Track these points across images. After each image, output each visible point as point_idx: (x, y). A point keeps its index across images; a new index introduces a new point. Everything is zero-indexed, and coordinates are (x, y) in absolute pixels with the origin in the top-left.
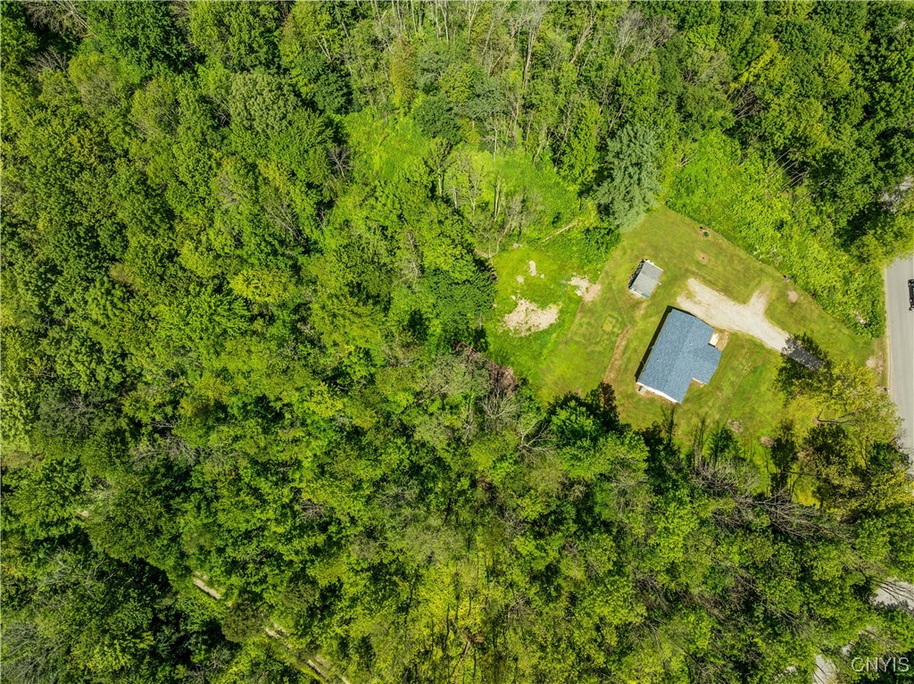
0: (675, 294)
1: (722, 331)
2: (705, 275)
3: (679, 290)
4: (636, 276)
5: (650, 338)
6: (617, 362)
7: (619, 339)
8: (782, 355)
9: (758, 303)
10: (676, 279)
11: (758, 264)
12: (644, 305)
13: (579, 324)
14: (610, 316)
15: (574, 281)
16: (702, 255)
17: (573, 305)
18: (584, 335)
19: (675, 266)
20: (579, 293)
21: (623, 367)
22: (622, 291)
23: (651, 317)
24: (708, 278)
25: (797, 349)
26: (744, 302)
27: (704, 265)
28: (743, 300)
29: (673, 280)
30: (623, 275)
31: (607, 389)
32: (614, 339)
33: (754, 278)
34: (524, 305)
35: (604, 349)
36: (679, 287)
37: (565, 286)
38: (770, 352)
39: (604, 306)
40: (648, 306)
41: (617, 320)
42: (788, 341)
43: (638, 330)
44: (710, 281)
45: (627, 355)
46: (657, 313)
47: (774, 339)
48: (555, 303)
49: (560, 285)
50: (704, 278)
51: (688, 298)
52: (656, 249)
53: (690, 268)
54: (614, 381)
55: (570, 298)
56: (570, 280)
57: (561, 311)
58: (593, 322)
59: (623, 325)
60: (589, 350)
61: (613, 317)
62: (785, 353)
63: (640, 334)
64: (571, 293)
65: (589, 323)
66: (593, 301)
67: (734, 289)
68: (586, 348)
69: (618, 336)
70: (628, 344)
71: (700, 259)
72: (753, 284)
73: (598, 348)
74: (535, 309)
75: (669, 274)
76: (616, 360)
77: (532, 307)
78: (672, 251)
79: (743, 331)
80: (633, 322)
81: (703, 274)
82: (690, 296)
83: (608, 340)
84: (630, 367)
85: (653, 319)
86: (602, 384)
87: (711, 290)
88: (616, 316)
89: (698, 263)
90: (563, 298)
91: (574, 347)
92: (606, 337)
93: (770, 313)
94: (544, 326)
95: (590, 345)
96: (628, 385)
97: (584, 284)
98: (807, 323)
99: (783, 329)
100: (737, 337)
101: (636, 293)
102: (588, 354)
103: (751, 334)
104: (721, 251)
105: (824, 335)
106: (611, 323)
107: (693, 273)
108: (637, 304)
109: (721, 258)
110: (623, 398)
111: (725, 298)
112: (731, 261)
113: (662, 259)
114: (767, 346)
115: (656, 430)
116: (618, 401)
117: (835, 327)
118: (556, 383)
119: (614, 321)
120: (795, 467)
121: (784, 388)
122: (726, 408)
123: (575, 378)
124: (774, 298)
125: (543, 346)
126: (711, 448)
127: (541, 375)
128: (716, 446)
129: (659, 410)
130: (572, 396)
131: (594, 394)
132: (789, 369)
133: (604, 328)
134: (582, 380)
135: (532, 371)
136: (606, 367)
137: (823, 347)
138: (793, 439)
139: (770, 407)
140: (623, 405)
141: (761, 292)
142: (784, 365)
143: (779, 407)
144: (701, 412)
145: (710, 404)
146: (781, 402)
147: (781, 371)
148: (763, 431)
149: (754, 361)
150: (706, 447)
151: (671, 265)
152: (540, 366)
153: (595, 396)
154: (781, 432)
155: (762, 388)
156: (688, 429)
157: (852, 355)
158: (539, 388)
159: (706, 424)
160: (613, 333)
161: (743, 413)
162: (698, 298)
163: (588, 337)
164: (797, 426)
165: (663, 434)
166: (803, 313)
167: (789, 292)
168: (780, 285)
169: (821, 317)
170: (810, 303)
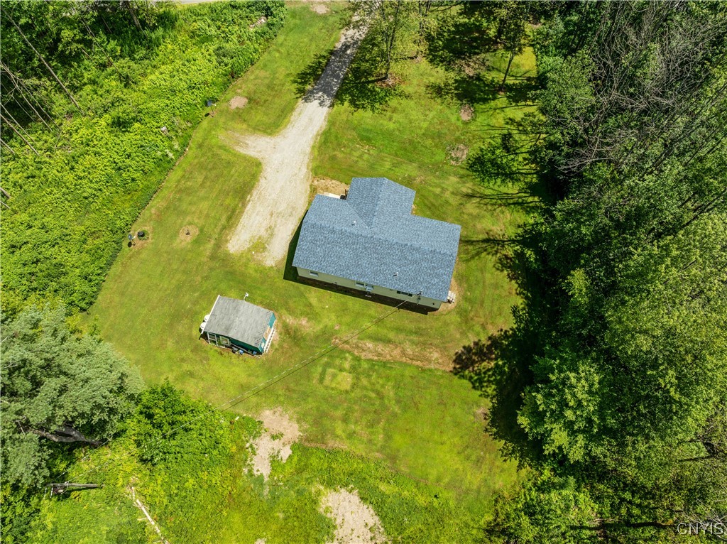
0: (263, 271)
1: (314, 190)
2: (219, 227)
3: (252, 265)
4: (235, 345)
5: (352, 302)
6: (409, 351)
7: (363, 355)
8: (332, 106)
10: (232, 273)
11: (191, 152)
12: (290, 320)
13: (349, 441)
14: (321, 380)
15: (262, 467)
16: (182, 236)
17: (314, 461)
18: (371, 425)
19: (206, 278)
20: (286, 453)
21: (415, 338)
22: (269, 368)
23: (310, 305)
24: (223, 221)
25: (319, 90)
26: (258, 164)
27: (201, 231)
28: (254, 169)
29: (234, 277)
30: (236, 369)
31: (464, 362)
32: (365, 365)
33: (214, 155)
35: (388, 378)
36: (246, 265)
37: (275, 485)
39: (305, 396)
40: (291, 312)
41: (327, 365)
42: (308, 100)
43: (340, 324)
44: (229, 218)
45: (391, 335)
46: (302, 295)
47: (311, 119)
48: (315, 502)
49: (274, 498)
50: (224, 228)
51: (264, 249)
52: (176, 317)
53: (207, 253)
54: (444, 349)
55: (299, 471)
57: (330, 483)
58: (339, 413)
59: (336, 352)
60: (396, 409)
61: (323, 373)
62: (328, 103)
63: (347, 319)
64: (289, 470)
65: (345, 420)
66: (298, 421)
67: (239, 183)
68: (395, 415)
69: (358, 359)
70: (370, 337)
71: (189, 239)
72: (224, 156)
73: (389, 391)
75: (223, 286)
76: (404, 353)
78: (179, 287)
79: (306, 161)
80: (326, 335)
81: (217, 230)
82: (260, 246)
83: (369, 376)
84: (412, 326)
85: (313, 302)
86: (455, 372)
87: (245, 216)
88: (320, 369)
89: (198, 242)
90: (302, 484)
91: (399, 440)
92: (365, 382)
93: (272, 127)
94: (367, 515)
95: (386, 408)
96: (446, 324)
97: (264, 446)
99: (293, 109)
100: (318, 167)
101: (270, 338)
102: (405, 409)
103: (308, 150)
105: (291, 62)
106: (334, 376)
107: (218, 246)
108: (290, 334)
109: (184, 206)
110: (470, 328)
111: (255, 192)
112: (188, 191)
113: (195, 303)
114: (324, 128)
115: (504, 263)
116: (479, 335)
117: (278, 51)
118: (479, 461)
119: (330, 371)
120: (489, 76)
121: (382, 100)
122: (436, 168)
123: (457, 424)
124: (245, 126)
125: (412, 508)
126: (503, 181)
127: (471, 497)
128: (497, 175)
129: (473, 264)
130: (493, 423)
131: (478, 383)
132: (352, 95)
133: (348, 387)
134: (458, 411)
135: (468, 518)
136: (423, 370)
137: (310, 61)
138: (451, 82)
139: (415, 114)
140: (483, 326)
141: (238, 143)
142: (346, 104)
143: (412, 103)
144: (454, 201)
145: (438, 191)
146: (404, 102)
147: (356, 106)
148: (453, 119)
149: (351, 141)
150: (503, 189)
151: (206, 285)
152: (452, 504)
153: (481, 381)
154: (448, 97)
155: (391, 126)
156: (488, 215)
157: (315, 30)
158: (498, 497)
159: (470, 191)
160: (353, 369)
161: (436, 146)
162: (263, 232)
163: (370, 417)
164: (432, 80)
165: (509, 252)
166: (263, 88)
167: (233, 108)
168: (222, 119)
169: (265, 66)
170: (246, 81)
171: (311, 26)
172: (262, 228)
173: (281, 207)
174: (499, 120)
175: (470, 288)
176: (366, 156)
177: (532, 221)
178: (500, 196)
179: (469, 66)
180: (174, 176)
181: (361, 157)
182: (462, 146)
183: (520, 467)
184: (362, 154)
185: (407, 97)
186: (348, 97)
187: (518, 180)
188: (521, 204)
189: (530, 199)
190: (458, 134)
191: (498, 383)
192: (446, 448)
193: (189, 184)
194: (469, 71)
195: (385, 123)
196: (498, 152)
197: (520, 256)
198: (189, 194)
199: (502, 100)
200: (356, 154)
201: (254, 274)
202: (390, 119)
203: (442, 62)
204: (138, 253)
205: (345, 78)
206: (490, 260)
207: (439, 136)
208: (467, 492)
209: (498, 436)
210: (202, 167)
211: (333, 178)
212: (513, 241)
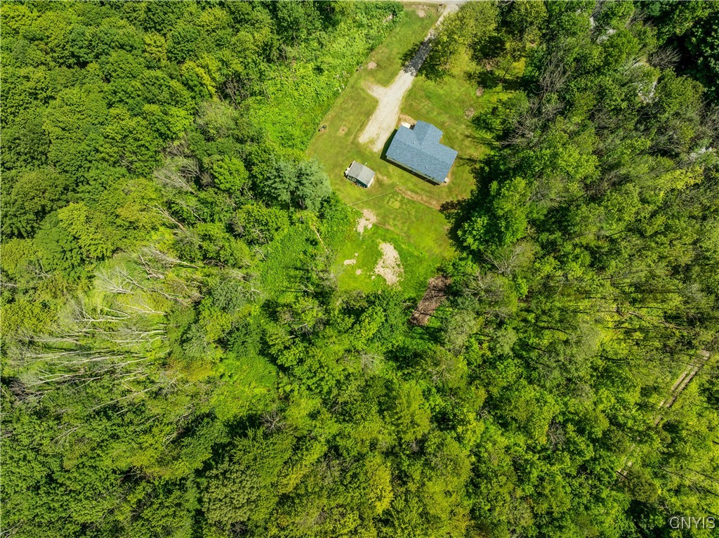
0: (371, 153)
1: (400, 120)
2: (357, 129)
3: (368, 149)
4: (358, 182)
5: (406, 173)
6: (424, 199)
7: (406, 197)
8: (416, 76)
9: (377, 91)
11: (348, 89)
12: (380, 176)
13: (394, 227)
14: (388, 203)
15: (361, 229)
16: (341, 131)
17: (380, 231)
18: (404, 223)
19: (349, 152)
20: (370, 226)
21: (428, 194)
22: (369, 194)
23: (389, 172)
24: (358, 127)
25: (412, 65)
26: (377, 102)
27: (349, 130)
28: (375, 102)
29: (360, 153)
30: (356, 191)
31: (444, 208)
32: (406, 201)
33: (358, 93)
34: (379, 269)
35: (414, 208)
36: (365, 149)
37: (364, 237)
38: (414, 86)
39: (380, 207)
40: (381, 173)
41: (391, 197)
42: (406, 71)
43: (400, 182)
44: (361, 126)
45: (419, 191)
46: (386, 167)
47: (405, 82)
48: (378, 245)
49: (363, 241)
50: (358, 130)
51: (374, 143)
52: (335, 166)
53: (350, 141)
54: (438, 201)
55: (374, 234)
56: (360, 233)
57: (384, 240)
58: (392, 216)
59: (395, 193)
60: (414, 220)
61: (389, 200)
62: (415, 74)
63: (402, 181)
64: (370, 232)
65: (394, 219)
66: (377, 216)
67: (367, 109)
68: (413, 222)
69: (403, 197)
70: (410, 190)
71: (343, 133)
72: (363, 94)
73: (413, 212)
74: (382, 260)
75: (355, 156)
76: (422, 199)
77: (381, 263)
78: (337, 154)
79: (399, 104)
80: (393, 186)
81: (356, 131)
82: (372, 142)
83: (406, 205)
84: (428, 189)
85: (391, 170)
86: (440, 211)
87: (368, 126)
88: (388, 198)
89: (347, 134)
90: (374, 239)
91: (412, 231)
92: (404, 207)
93: (386, 82)
94: (396, 254)
95: (410, 218)
96: (442, 191)
97: (363, 222)
98: (392, 56)
99: (397, 74)
100: (404, 108)
101: (371, 182)
102: (417, 220)
103: (401, 98)
104: (337, 116)
106: (393, 202)
107: (355, 138)
108: (379, 183)
109: (343, 117)
110: (451, 195)
111: (374, 116)
112: (346, 110)
113: (343, 161)
114: (410, 87)
115: (474, 171)
116: (453, 199)
117: (395, 37)
118: (440, 245)
119: (392, 200)
120: (498, 73)
121: (440, 77)
122: (457, 120)
123: (436, 230)
124: (373, 80)
125: (411, 255)
126: (486, 132)
127: (434, 256)
128: (484, 128)
129: (460, 168)
130: (450, 233)
131: (448, 217)
132: (427, 71)
133: (397, 208)
134: (438, 226)
135: (431, 263)
136: (428, 208)
137: (410, 47)
138: (477, 72)
139: (455, 88)
140: (457, 196)
141: (369, 88)
142: (423, 75)
143: (455, 81)
144: (460, 137)
145: (454, 131)
146: (451, 79)
147: (428, 78)
148: (472, 93)
149: (421, 97)
150: (485, 136)
151: (349, 154)
152: (427, 257)
153: (449, 216)
154: (473, 81)
155: (442, 92)
156: (474, 147)
157: (416, 27)
158: (444, 259)
159: (469, 134)
160: (401, 201)
161: (460, 107)
162: (374, 136)
163: (404, 220)
164: (468, 69)
165: (477, 166)
166: (385, 59)
167: (369, 68)
168: (364, 74)
169: (388, 45)
170: (377, 53)
171: (415, 24)
172: (374, 134)
173: (384, 125)
174: (494, 99)
175: (455, 179)
176: (426, 107)
177: (493, 153)
178: (482, 139)
179: (489, 64)
180: (340, 100)
181: (424, 107)
182: (472, 109)
183: (455, 251)
184: (425, 105)
185: (453, 77)
186: (424, 72)
187: (493, 132)
188: (490, 145)
189: (496, 143)
190: (472, 102)
191: (456, 219)
192: (429, 238)
193: (346, 106)
194: (489, 68)
195: (439, 90)
196: (488, 116)
197: (482, 169)
198: (345, 111)
199: (499, 88)
200: (422, 105)
201: (368, 154)
202: (442, 88)
203: (476, 59)
204: (322, 135)
205: (426, 61)
206: (468, 168)
207: (463, 102)
208: (433, 254)
209: (450, 238)
210: (352, 98)
211: (409, 115)
212: (481, 161)
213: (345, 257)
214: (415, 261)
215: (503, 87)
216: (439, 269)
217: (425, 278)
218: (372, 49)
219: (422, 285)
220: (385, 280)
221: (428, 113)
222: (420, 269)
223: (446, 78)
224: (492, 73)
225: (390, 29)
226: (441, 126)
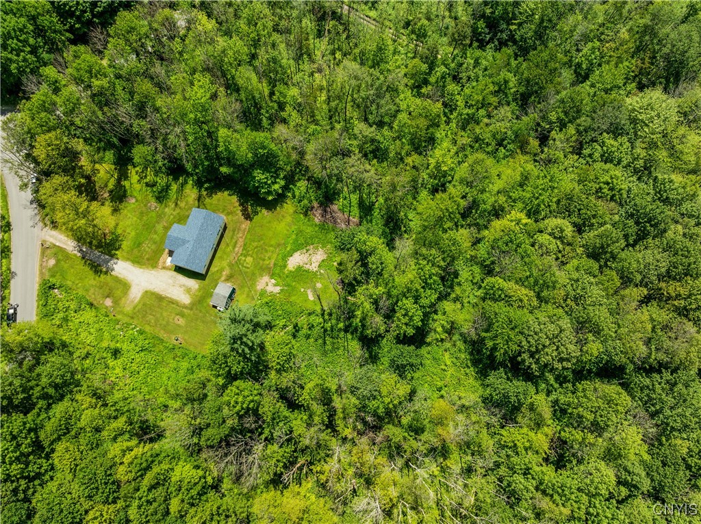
0: (199, 290)
1: (164, 268)
3: (196, 294)
4: (231, 297)
5: (218, 254)
6: (241, 235)
7: (240, 252)
8: (118, 259)
9: (136, 293)
10: (200, 301)
12: (223, 278)
13: (271, 259)
14: (248, 268)
15: (278, 289)
16: (179, 322)
17: (277, 272)
18: (266, 251)
19: (200, 311)
20: (273, 281)
21: (236, 232)
22: (242, 287)
23: (218, 270)
24: (174, 306)
25: (107, 264)
26: (146, 292)
27: (177, 315)
28: (147, 294)
30: (240, 298)
31: (248, 217)
32: (244, 252)
34: (314, 267)
35: (250, 244)
36: (196, 296)
37: (284, 285)
38: (128, 259)
39: (253, 274)
40: (220, 278)
41: (243, 266)
42: (113, 270)
43: (227, 259)
44: (173, 303)
45: (234, 241)
46: (213, 274)
47: (124, 269)
48: (291, 272)
49: (289, 286)
50: (178, 305)
51: (190, 288)
53: (189, 311)
54: (242, 223)
55: (280, 276)
56: (281, 290)
57: (285, 266)
58: (261, 262)
59: (238, 262)
60: (262, 242)
61: (245, 267)
62: (116, 261)
63: (225, 257)
64: (279, 280)
65: (264, 260)
66: (262, 276)
67: (155, 300)
68: (264, 243)
69: (241, 254)
70: (234, 249)
71: (181, 320)
73: (255, 244)
74: (305, 265)
75: (205, 304)
76: (241, 237)
77: (307, 266)
78: (203, 322)
79: (148, 271)
80: (231, 265)
81: (178, 308)
82: (188, 290)
84: (231, 233)
85: (216, 269)
86: (251, 220)
87: (173, 297)
88: (244, 268)
89: (182, 315)
90: (284, 276)
91: (273, 242)
92: (250, 253)
93: (125, 286)
94: (297, 255)
95: (261, 246)
96: (232, 220)
97: (270, 288)
98: (98, 285)
99: (117, 277)
100: (152, 266)
101: (229, 285)
102: (262, 239)
103: (142, 270)
104: (165, 328)
105: (86, 278)
106: (247, 263)
107: (185, 307)
108: (229, 278)
109: (164, 323)
110: (235, 212)
111: (161, 293)
114: (130, 263)
115: (210, 195)
116: (238, 210)
117: (77, 284)
118: (283, 216)
119: (245, 265)
120: (111, 186)
121: (117, 236)
122: (160, 216)
123: (270, 222)
124: (123, 299)
125: (296, 240)
126: (170, 190)
127: (294, 220)
128: (167, 192)
129: (208, 207)
130: (271, 210)
131: (256, 213)
132: (112, 250)
133: (252, 259)
134: (265, 221)
135: (301, 222)
136: (249, 231)
137: (87, 269)
138: (111, 204)
139: (128, 222)
140: (235, 207)
141: (133, 301)
142: (117, 252)
143: (121, 223)
144: (178, 211)
145: (172, 217)
146: (120, 227)
147: (119, 248)
148: (133, 206)
149: (139, 251)
150: (175, 190)
151: (203, 311)
152: (296, 227)
154: (120, 207)
155: (133, 233)
156: (186, 198)
157: (66, 266)
158: (295, 212)
159: (174, 204)
160: (245, 256)
161: (147, 215)
162: (182, 289)
163: (263, 251)
164: (108, 212)
165: (204, 193)
166: (101, 291)
167: (111, 304)
168: (118, 309)
169: (86, 290)
170: (95, 299)
171: (63, 267)
172: (180, 290)
173: (170, 281)
174: (138, 187)
175: (219, 210)
176: (149, 245)
177: (191, 182)
178: (177, 192)
179: (102, 195)
180: (147, 329)
181: (149, 247)
182: (149, 204)
183: (287, 203)
184: (148, 247)
185: (117, 225)
186: (113, 252)
187: (170, 184)
188: (182, 185)
189: (181, 181)
190: (142, 205)
191: (256, 206)
192: (277, 227)
193: (153, 321)
194: (106, 195)
195: (131, 236)
196: (154, 190)
197: (206, 189)
198: (159, 321)
199: (126, 183)
200: (147, 249)
201: (201, 292)
202: (129, 233)
204: (185, 340)
205: (102, 252)
206: (207, 201)
207: (143, 213)
208: (293, 222)
209: (275, 209)
210: (144, 316)
211: (159, 260)
212: (200, 191)
213: (307, 300)
214: (301, 236)
215: (125, 180)
216: (306, 214)
217: (316, 225)
218: (91, 305)
219: (322, 227)
220: (323, 261)
221: (155, 243)
222: (308, 231)
223: (119, 231)
224: (111, 192)
225: (68, 290)
226: (167, 229)
